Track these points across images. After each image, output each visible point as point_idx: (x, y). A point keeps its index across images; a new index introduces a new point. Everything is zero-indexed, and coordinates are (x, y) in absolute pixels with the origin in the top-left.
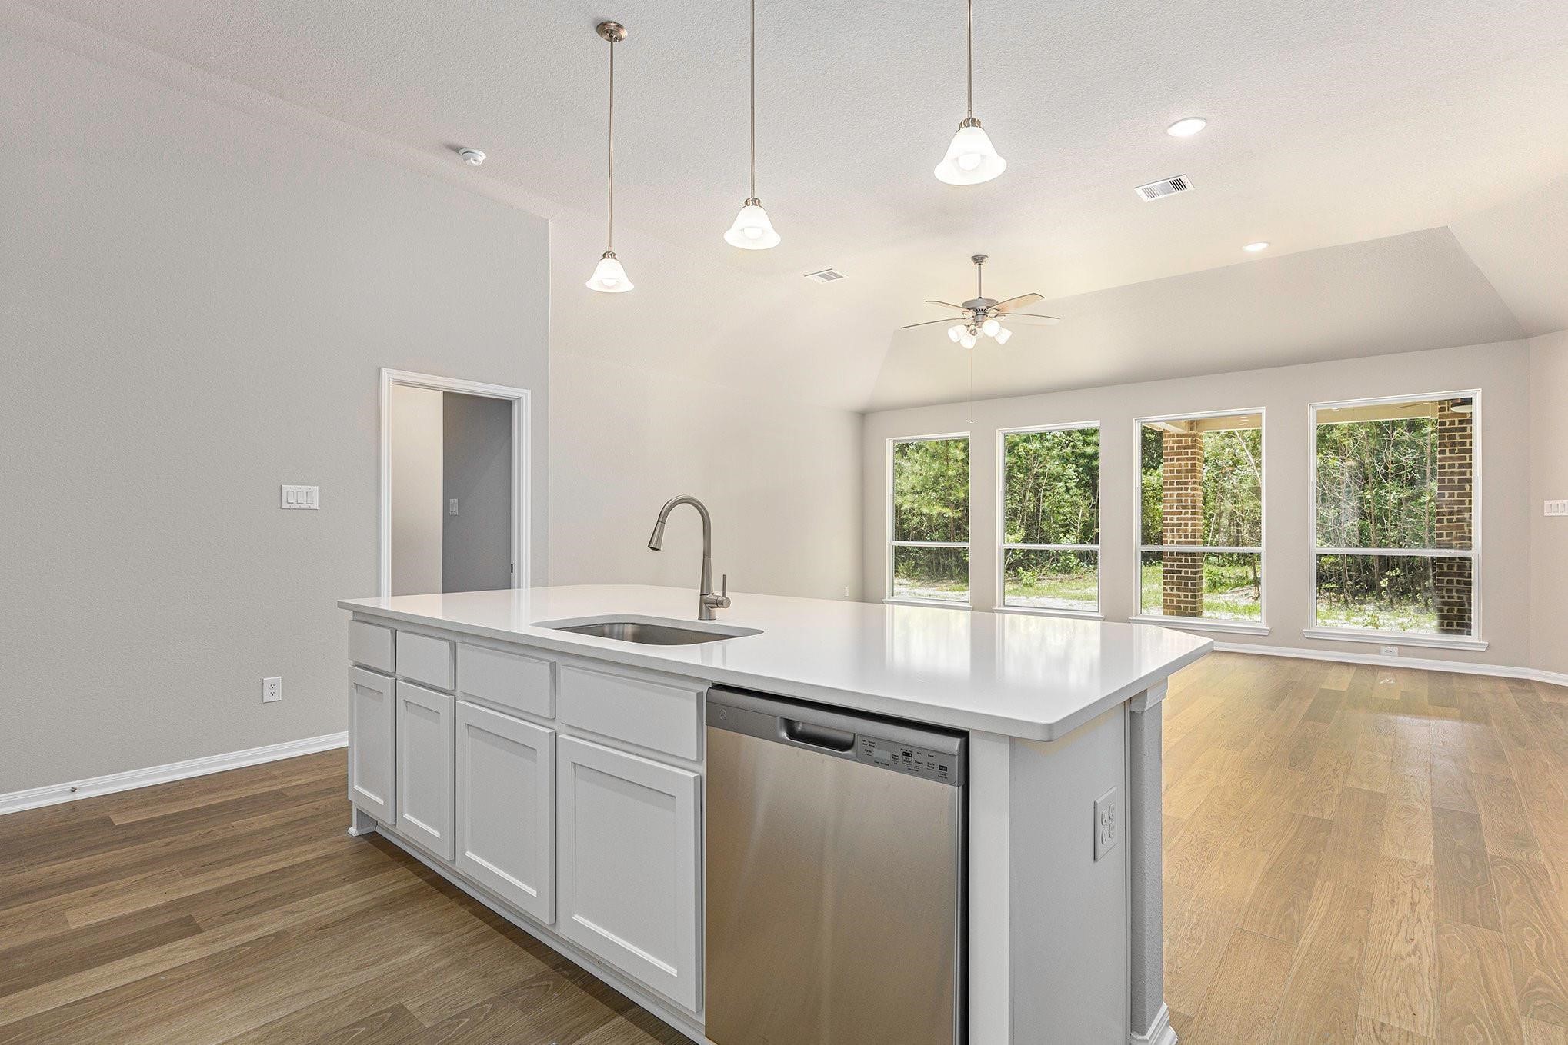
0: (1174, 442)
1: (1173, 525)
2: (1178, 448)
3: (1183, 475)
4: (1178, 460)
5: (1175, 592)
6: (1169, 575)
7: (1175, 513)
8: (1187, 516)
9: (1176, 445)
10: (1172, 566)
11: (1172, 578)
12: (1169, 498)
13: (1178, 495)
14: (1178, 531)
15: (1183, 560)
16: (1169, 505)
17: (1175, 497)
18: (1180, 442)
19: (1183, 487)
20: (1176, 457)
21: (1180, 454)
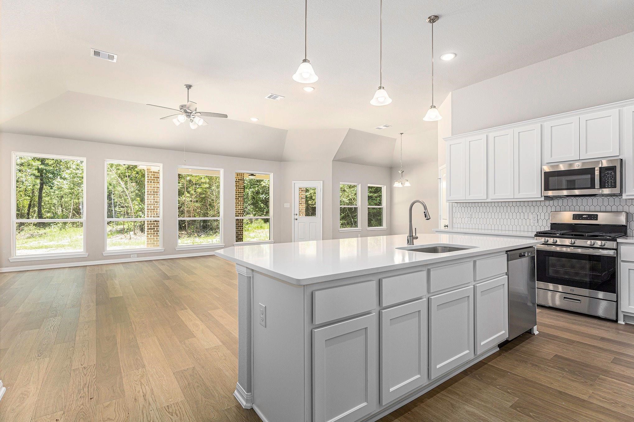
0: (152, 175)
1: (151, 209)
2: (154, 177)
3: (156, 189)
4: (154, 182)
5: (152, 237)
6: (149, 230)
7: (152, 204)
8: (157, 206)
9: (152, 176)
10: (151, 226)
11: (151, 231)
12: (149, 198)
13: (154, 197)
14: (153, 212)
15: (156, 224)
16: (149, 201)
17: (152, 198)
18: (155, 175)
19: (156, 194)
20: (152, 181)
21: (154, 180)
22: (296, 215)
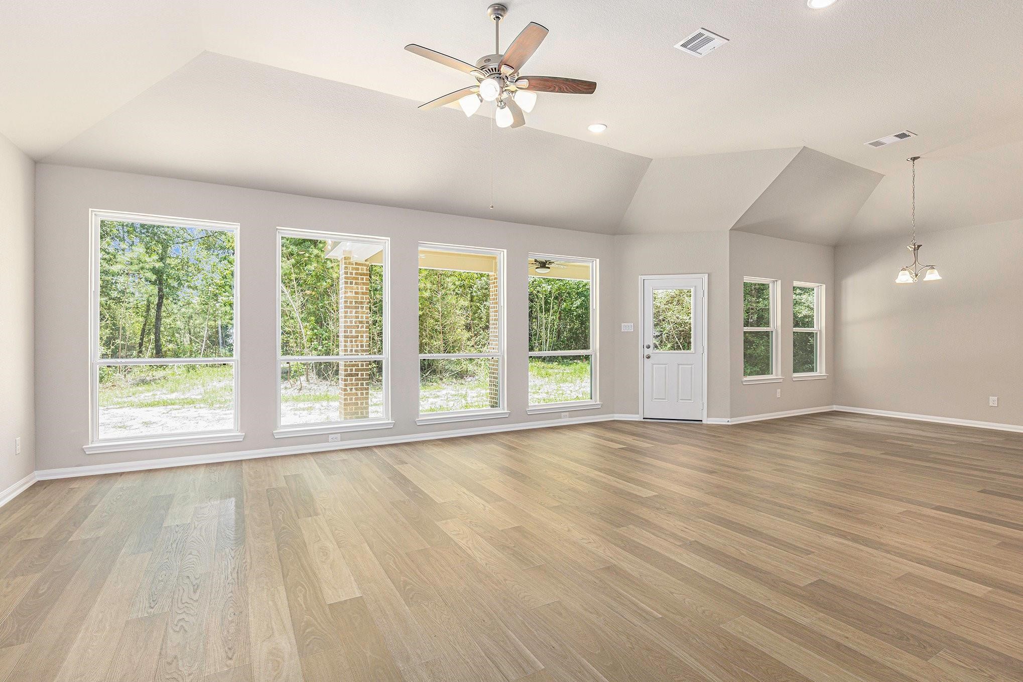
0: (353, 269)
1: (352, 337)
2: (356, 274)
3: (360, 296)
4: (356, 284)
5: (354, 391)
6: (349, 378)
7: (354, 327)
8: (362, 329)
9: (354, 272)
10: (351, 370)
11: (351, 380)
12: (349, 314)
13: (356, 312)
14: (356, 341)
15: (360, 365)
16: (349, 320)
17: (354, 314)
18: (358, 269)
19: (360, 306)
20: (354, 281)
21: (357, 279)
22: (648, 347)
